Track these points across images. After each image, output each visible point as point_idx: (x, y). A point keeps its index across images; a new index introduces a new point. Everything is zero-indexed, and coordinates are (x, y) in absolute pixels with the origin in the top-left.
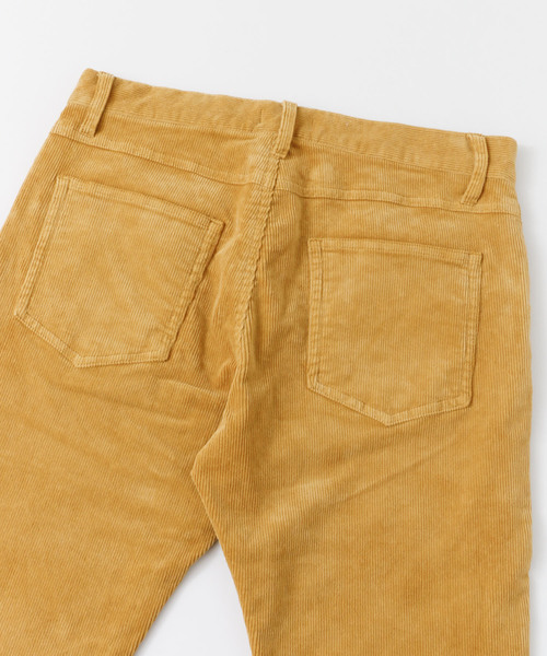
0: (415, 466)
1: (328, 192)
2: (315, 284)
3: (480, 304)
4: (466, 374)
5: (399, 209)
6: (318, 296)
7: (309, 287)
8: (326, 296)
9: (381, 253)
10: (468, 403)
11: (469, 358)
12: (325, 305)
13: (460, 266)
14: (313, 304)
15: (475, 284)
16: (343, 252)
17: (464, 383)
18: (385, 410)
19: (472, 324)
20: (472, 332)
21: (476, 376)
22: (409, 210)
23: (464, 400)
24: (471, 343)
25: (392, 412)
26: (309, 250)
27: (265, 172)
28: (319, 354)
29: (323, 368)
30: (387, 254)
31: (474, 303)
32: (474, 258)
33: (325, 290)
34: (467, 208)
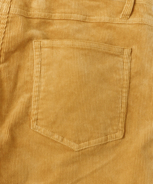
0: (92, 173)
1: (43, 14)
2: (36, 68)
3: (130, 78)
4: (121, 120)
5: (84, 24)
6: (38, 74)
7: (33, 69)
8: (42, 74)
9: (73, 47)
10: (122, 137)
11: (123, 110)
12: (42, 80)
13: (118, 56)
14: (35, 79)
15: (126, 67)
16: (52, 48)
17: (120, 125)
18: (75, 142)
19: (124, 90)
20: (125, 95)
21: (127, 121)
22: (90, 25)
23: (119, 134)
24: (124, 101)
25: (79, 142)
26: (34, 47)
27: (4, 3)
28: (38, 109)
29: (39, 117)
30: (77, 48)
31: (126, 77)
32: (127, 51)
33: (42, 71)
34: (123, 21)
